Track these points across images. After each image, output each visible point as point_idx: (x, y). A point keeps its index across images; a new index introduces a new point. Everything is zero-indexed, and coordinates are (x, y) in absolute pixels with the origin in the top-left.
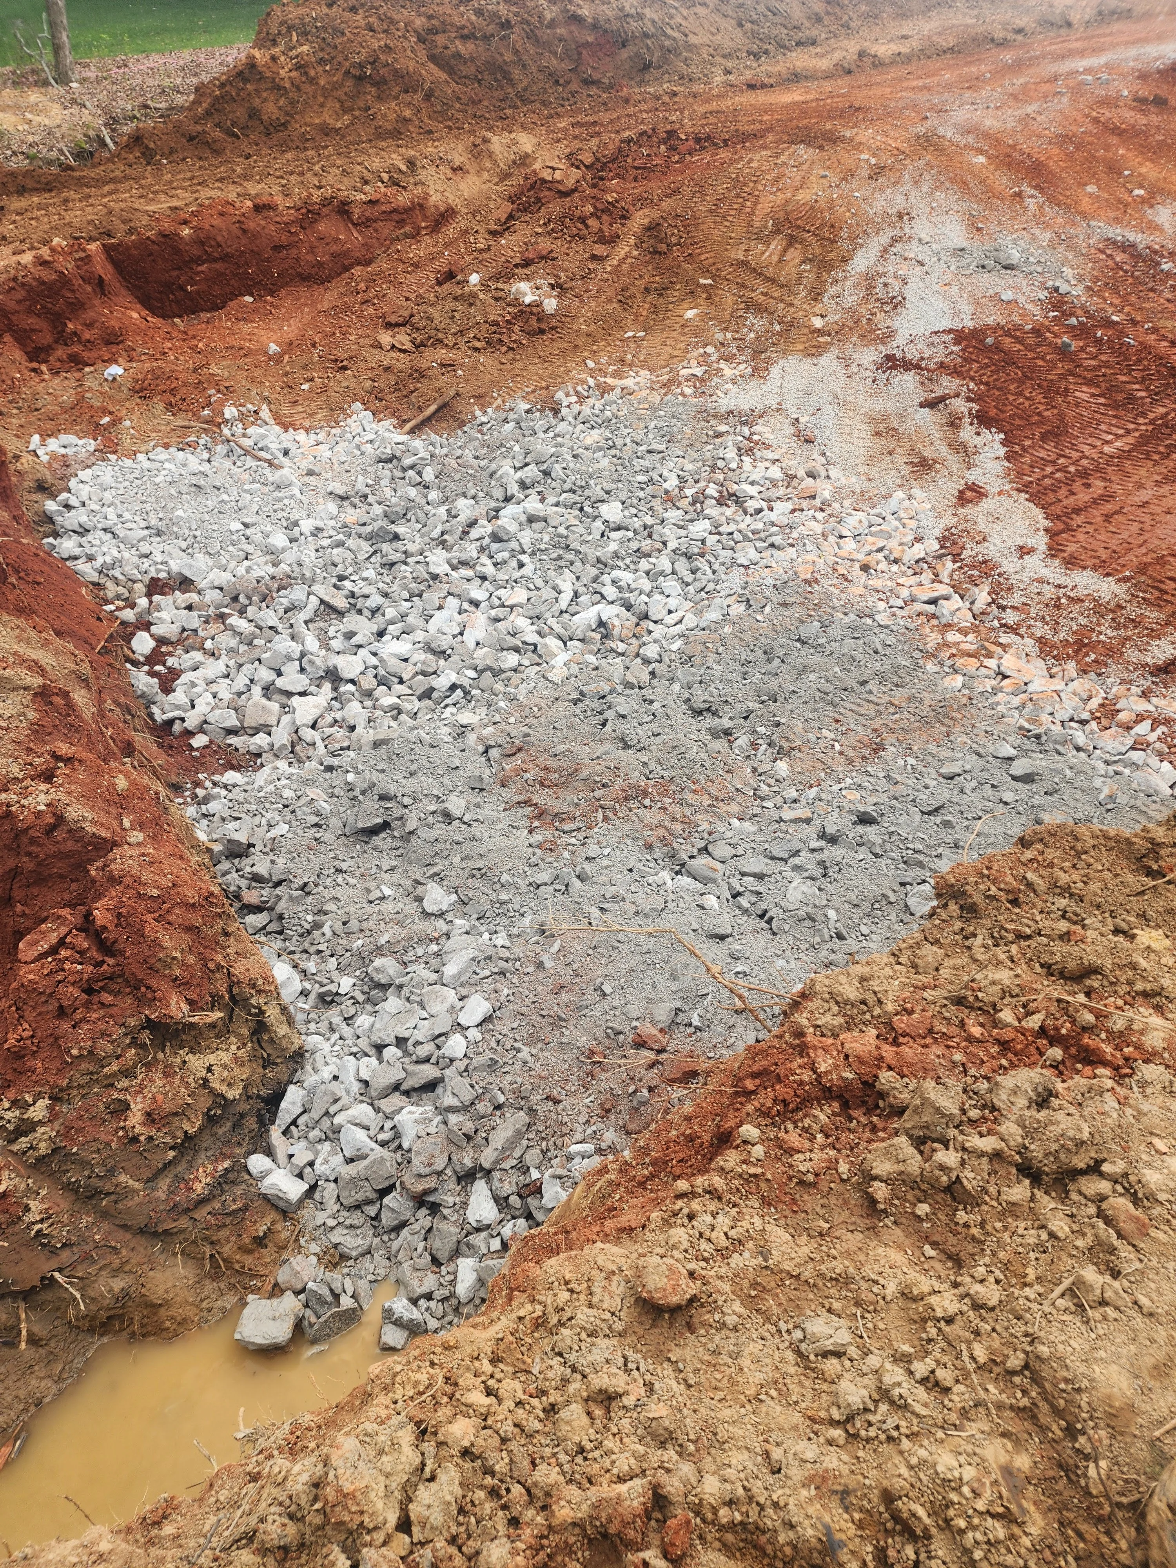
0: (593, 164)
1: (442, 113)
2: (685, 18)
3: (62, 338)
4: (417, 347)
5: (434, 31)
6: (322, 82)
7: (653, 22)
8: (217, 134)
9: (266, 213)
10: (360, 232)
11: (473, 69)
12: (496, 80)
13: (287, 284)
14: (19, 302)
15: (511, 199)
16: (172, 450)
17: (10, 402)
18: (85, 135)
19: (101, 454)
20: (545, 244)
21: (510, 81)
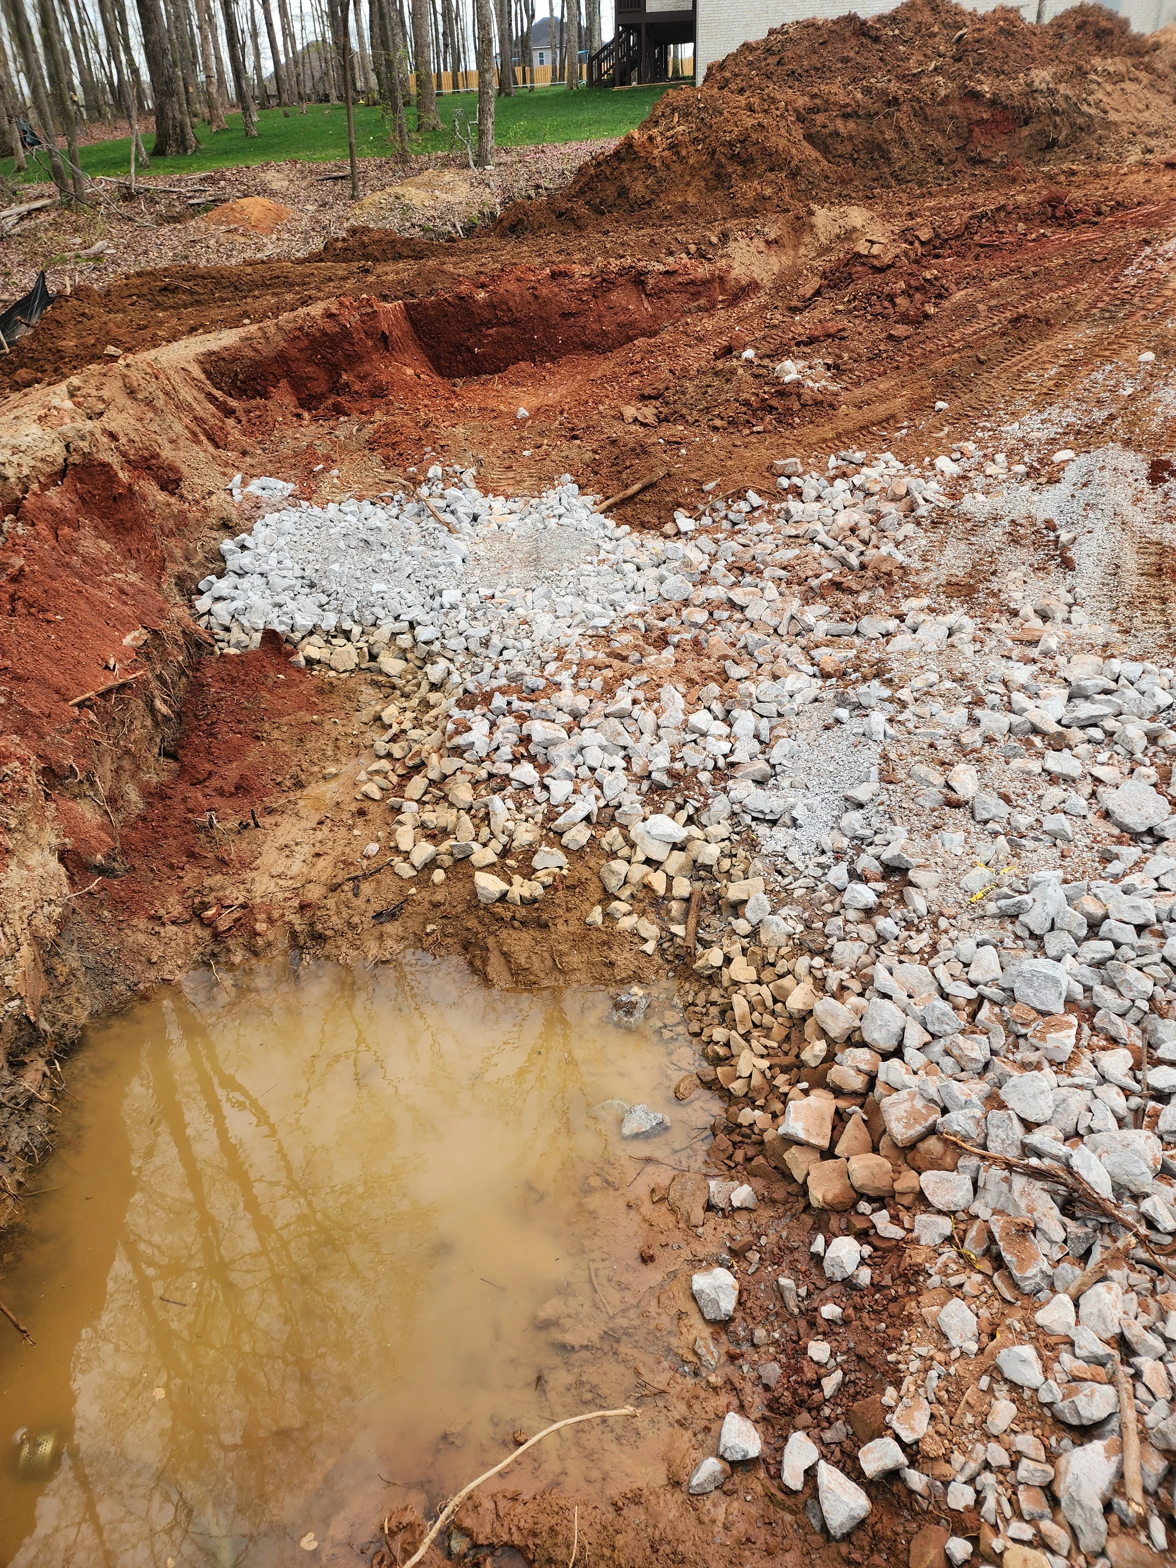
0: (929, 241)
1: (807, 191)
2: (1109, 94)
3: (337, 388)
4: (660, 421)
5: (815, 110)
6: (691, 161)
7: (1067, 98)
8: (584, 211)
9: (561, 280)
10: (651, 303)
11: (849, 148)
12: (872, 159)
13: (569, 352)
14: (301, 350)
15: (824, 275)
16: (366, 503)
17: (259, 443)
18: (480, 212)
19: (295, 499)
20: (843, 322)
21: (888, 161)
